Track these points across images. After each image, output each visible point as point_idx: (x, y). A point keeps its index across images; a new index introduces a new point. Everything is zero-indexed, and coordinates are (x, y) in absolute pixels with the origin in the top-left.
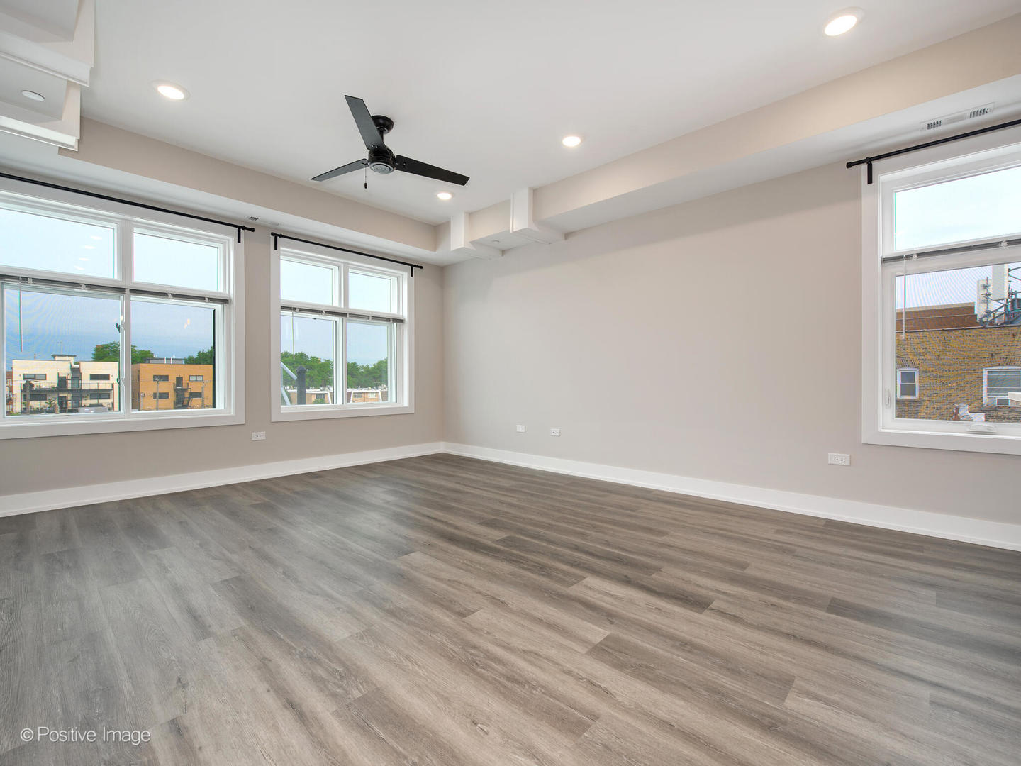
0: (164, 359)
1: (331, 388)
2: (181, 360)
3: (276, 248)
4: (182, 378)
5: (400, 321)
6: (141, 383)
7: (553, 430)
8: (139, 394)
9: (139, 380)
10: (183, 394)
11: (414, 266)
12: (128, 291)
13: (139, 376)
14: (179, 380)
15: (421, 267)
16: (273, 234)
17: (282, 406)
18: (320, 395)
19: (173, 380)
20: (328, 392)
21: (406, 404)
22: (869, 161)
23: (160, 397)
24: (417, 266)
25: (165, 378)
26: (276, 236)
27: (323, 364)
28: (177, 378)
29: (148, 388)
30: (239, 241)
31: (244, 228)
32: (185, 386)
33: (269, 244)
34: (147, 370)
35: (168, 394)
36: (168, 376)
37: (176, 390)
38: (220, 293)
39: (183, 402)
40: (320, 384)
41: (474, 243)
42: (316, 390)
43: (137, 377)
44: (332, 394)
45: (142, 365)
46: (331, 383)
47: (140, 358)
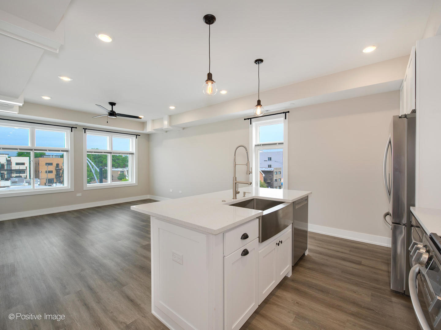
0: (50, 156)
1: (127, 168)
2: (59, 156)
3: (85, 133)
4: (59, 164)
5: (133, 154)
6: (40, 167)
7: (180, 191)
8: (39, 171)
9: (39, 165)
10: (60, 171)
11: (137, 135)
12: (33, 150)
13: (39, 163)
14: (58, 165)
15: (140, 135)
16: (84, 129)
17: (88, 184)
18: (122, 171)
19: (55, 165)
20: (126, 170)
21: (134, 182)
22: (251, 119)
23: (49, 173)
24: (138, 135)
25: (51, 164)
26: (85, 129)
27: (124, 157)
28: (57, 164)
29: (43, 169)
30: (72, 131)
31: (73, 127)
32: (60, 168)
33: (83, 132)
34: (42, 161)
35: (52, 171)
36: (52, 163)
37: (56, 170)
38: (66, 148)
39: (59, 175)
40: (123, 166)
41: (154, 130)
42: (120, 169)
43: (38, 163)
44: (128, 171)
45: (40, 158)
46: (127, 166)
47: (39, 155)
